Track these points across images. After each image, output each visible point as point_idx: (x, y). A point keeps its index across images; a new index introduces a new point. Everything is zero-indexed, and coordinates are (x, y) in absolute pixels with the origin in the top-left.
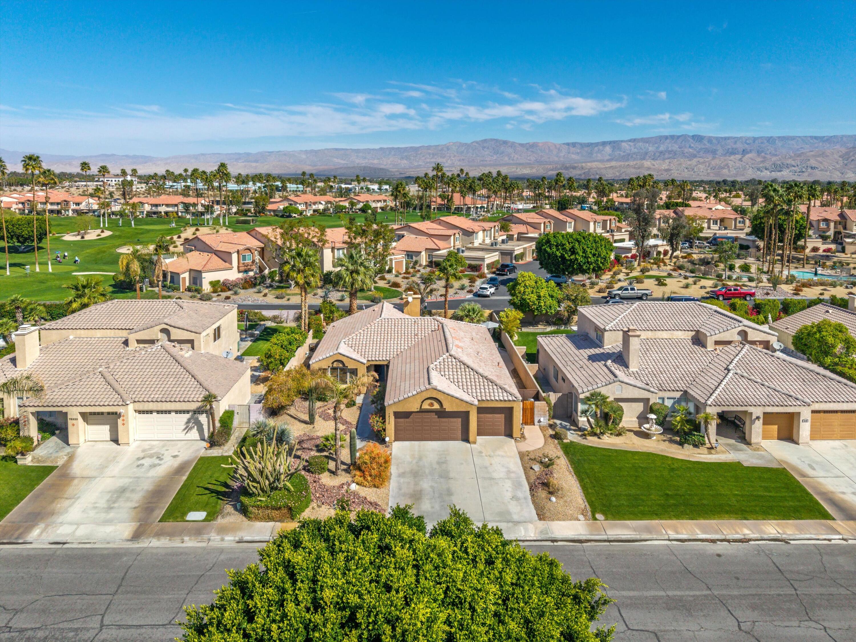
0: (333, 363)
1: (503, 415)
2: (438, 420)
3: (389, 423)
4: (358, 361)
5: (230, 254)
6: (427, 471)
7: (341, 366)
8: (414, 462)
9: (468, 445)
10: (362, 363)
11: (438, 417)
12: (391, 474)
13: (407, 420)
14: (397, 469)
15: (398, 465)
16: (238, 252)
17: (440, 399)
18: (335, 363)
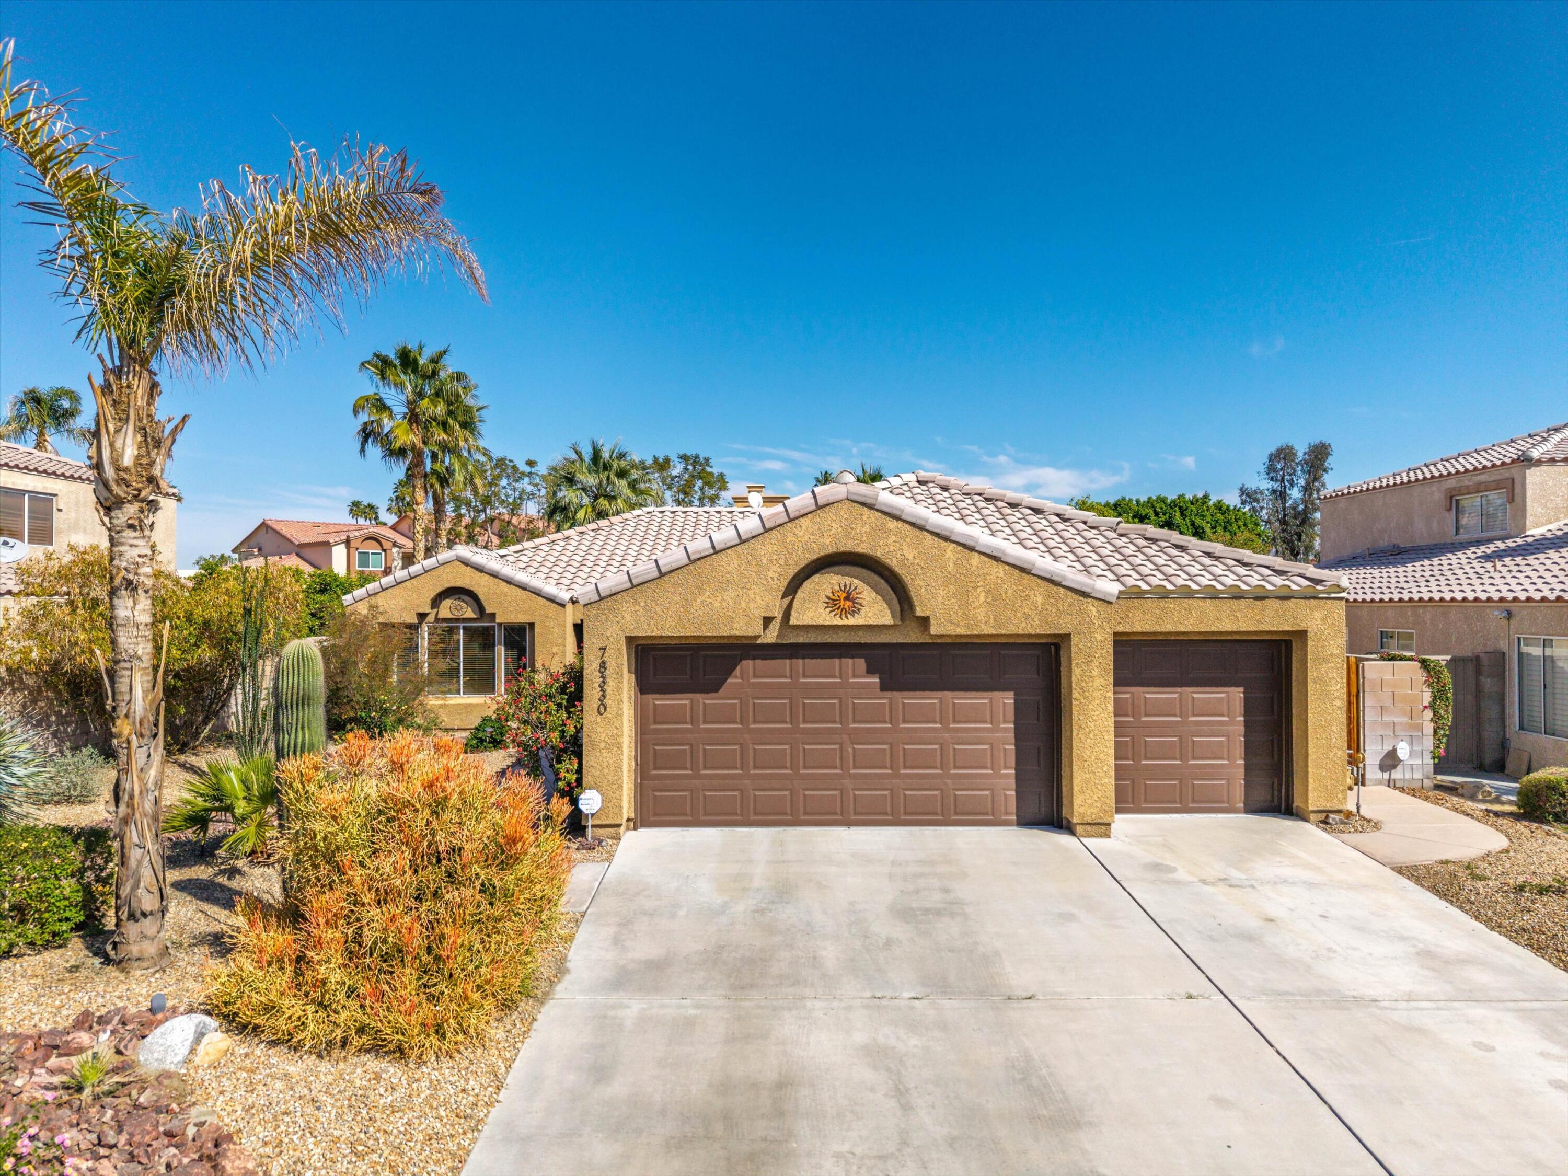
0: (436, 602)
1: (1238, 693)
2: (883, 700)
3: (602, 707)
4: (538, 593)
5: (327, 545)
6: (830, 954)
7: (470, 613)
8: (740, 908)
9: (1064, 839)
10: (551, 600)
11: (884, 687)
12: (561, 969)
13: (710, 700)
14: (616, 940)
15: (626, 923)
16: (348, 542)
17: (893, 563)
18: (447, 603)
